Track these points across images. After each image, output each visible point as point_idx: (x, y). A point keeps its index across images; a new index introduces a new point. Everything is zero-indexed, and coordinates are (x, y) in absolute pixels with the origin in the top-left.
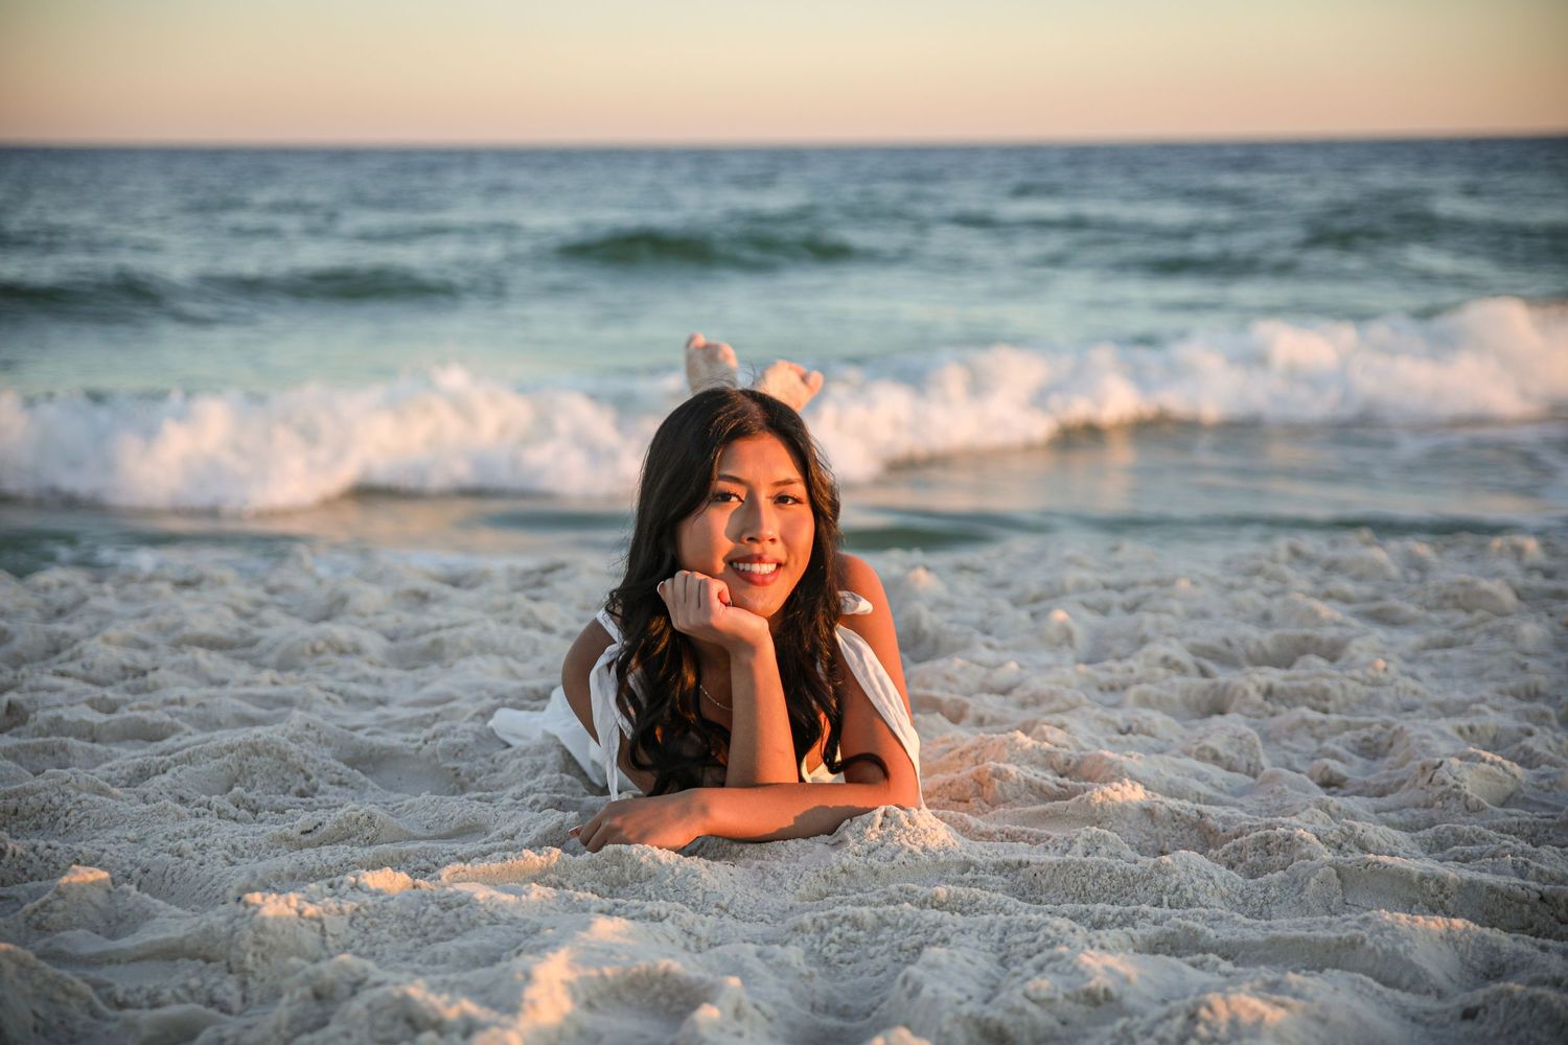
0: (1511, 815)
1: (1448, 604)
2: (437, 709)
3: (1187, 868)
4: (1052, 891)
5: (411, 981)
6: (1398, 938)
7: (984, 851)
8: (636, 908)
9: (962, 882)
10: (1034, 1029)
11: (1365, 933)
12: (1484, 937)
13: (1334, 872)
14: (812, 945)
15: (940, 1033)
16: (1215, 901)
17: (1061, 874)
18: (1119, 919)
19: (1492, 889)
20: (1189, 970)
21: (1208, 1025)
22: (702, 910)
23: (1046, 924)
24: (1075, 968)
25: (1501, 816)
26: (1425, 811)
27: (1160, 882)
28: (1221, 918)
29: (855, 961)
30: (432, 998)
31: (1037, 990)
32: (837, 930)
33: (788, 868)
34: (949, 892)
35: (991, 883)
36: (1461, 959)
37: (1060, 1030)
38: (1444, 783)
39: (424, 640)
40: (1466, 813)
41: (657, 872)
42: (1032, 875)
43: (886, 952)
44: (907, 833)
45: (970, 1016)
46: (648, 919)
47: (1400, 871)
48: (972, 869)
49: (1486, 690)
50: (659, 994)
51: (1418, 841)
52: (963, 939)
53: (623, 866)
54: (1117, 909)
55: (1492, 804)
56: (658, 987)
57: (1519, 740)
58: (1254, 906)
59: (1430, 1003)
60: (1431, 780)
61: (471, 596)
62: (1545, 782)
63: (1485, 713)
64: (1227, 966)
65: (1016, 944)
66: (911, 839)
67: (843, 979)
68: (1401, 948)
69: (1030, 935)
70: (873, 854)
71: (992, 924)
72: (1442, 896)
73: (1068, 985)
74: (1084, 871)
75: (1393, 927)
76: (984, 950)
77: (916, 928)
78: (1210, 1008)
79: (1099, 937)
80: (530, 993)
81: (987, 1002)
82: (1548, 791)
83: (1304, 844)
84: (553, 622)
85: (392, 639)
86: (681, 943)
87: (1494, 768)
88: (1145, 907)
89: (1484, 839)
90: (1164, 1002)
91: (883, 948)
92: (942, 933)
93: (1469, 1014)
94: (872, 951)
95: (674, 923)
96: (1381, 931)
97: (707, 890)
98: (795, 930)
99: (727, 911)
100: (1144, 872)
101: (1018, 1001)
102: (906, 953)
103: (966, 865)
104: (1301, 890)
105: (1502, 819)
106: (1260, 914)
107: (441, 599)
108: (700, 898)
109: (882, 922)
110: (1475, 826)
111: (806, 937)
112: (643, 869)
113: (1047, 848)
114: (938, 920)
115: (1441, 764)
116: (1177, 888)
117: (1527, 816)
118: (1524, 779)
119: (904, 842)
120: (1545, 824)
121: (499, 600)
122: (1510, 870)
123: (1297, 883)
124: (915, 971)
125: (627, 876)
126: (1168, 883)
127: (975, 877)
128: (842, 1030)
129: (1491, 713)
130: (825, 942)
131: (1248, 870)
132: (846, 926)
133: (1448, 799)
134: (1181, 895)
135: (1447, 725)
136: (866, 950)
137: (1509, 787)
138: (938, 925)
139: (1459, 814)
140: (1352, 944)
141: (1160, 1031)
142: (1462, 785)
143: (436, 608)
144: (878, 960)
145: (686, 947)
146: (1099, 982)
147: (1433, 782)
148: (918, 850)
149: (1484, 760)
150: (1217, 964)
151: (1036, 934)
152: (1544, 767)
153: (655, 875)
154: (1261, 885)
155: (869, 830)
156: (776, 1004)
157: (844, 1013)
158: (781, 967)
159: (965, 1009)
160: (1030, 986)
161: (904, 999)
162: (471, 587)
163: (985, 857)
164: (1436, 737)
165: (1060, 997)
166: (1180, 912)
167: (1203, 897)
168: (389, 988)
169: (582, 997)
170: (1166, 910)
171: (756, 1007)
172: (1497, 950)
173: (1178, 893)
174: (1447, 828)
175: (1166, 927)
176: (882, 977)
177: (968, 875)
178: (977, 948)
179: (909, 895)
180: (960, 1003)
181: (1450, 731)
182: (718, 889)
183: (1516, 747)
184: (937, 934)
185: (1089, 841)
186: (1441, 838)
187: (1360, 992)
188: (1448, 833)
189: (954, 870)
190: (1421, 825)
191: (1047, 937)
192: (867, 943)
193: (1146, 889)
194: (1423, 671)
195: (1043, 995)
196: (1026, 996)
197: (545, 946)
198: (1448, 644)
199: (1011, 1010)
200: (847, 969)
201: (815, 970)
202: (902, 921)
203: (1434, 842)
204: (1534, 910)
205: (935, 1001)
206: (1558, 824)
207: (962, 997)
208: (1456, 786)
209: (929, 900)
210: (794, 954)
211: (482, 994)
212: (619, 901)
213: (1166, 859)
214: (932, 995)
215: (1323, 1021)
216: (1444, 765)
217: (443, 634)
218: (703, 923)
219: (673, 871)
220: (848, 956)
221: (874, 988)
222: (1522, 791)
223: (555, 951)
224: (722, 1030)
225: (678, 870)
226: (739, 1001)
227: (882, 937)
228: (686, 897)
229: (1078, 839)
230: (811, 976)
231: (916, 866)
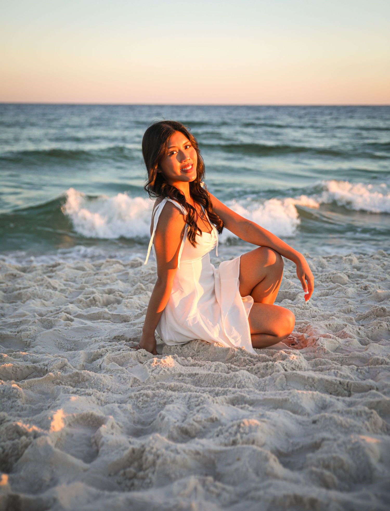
0: (336, 355)
1: (328, 280)
2: (21, 319)
3: (243, 376)
4: (205, 382)
5: (18, 420)
6: (298, 399)
7: (185, 370)
8: (83, 391)
9: (179, 380)
10: (196, 429)
11: (289, 397)
12: (322, 397)
13: (284, 376)
14: (134, 403)
15: (169, 431)
16: (251, 385)
17: (207, 377)
18: (223, 392)
19: (327, 381)
20: (240, 410)
21: (243, 428)
22: (102, 390)
23: (201, 396)
24: (208, 412)
25: (334, 355)
26: (313, 354)
27: (235, 380)
28: (251, 391)
29: (147, 407)
30: (24, 426)
31: (197, 418)
32: (141, 398)
33: (127, 377)
34: (175, 384)
35: (187, 380)
36: (316, 404)
37: (203, 430)
38: (319, 345)
39: (16, 293)
40: (324, 354)
41: (89, 379)
42: (199, 378)
43: (155, 405)
44: (163, 365)
45: (178, 426)
46: (87, 395)
47: (302, 376)
48: (182, 376)
49: (336, 310)
50: (89, 421)
51: (310, 364)
52: (178, 401)
53: (79, 377)
54: (222, 389)
55: (332, 351)
56: (89, 419)
57: (343, 328)
58: (262, 386)
59: (305, 418)
60: (315, 344)
61: (30, 275)
62: (347, 343)
63: (334, 319)
64: (251, 408)
65: (193, 402)
66: (164, 367)
67: (143, 413)
68: (299, 401)
69: (196, 399)
70: (153, 372)
71: (186, 396)
72: (313, 383)
73: (206, 416)
74: (214, 377)
75: (297, 395)
76: (183, 404)
77: (164, 397)
78: (244, 423)
79: (216, 399)
80: (53, 423)
81: (183, 421)
82: (348, 346)
83: (277, 367)
84: (56, 286)
85: (5, 292)
86: (96, 402)
87: (333, 340)
88: (230, 389)
89: (328, 363)
90: (232, 421)
91: (155, 403)
92: (172, 399)
93: (314, 422)
94: (152, 404)
95: (94, 396)
96: (294, 396)
97: (104, 384)
98: (130, 397)
99: (110, 390)
100: (231, 377)
101: (191, 421)
102: (161, 405)
103: (180, 375)
104: (275, 382)
105: (334, 356)
106: (263, 389)
107: (20, 277)
108: (102, 386)
109: (155, 395)
110: (326, 359)
111: (133, 400)
112: (85, 378)
113: (204, 368)
114: (171, 394)
115: (318, 339)
116: (240, 382)
117: (341, 355)
118: (342, 343)
119: (162, 367)
120: (345, 358)
121: (39, 278)
122: (333, 374)
123: (273, 379)
124: (163, 412)
125: (80, 380)
126: (237, 380)
127: (183, 378)
128: (142, 429)
129: (336, 319)
130: (138, 402)
131: (261, 374)
132: (144, 397)
133: (320, 350)
134: (241, 384)
135: (322, 323)
136: (150, 404)
137: (337, 345)
138: (171, 396)
139: (322, 355)
140: (286, 400)
141: (230, 430)
142: (324, 346)
143: (19, 281)
144: (153, 407)
145: (98, 404)
146: (215, 415)
147: (316, 345)
148: (166, 370)
149: (330, 337)
150: (248, 408)
151: (198, 399)
152: (348, 338)
153: (89, 380)
154: (263, 380)
155: (152, 364)
156: (123, 422)
157: (143, 424)
158: (125, 411)
159: (177, 424)
160: (195, 417)
161: (160, 421)
162: (30, 272)
163: (186, 372)
164: (319, 328)
165: (203, 420)
166: (240, 390)
167: (247, 384)
168: (11, 423)
169: (67, 423)
170: (237, 389)
171: (118, 424)
172: (325, 401)
173: (240, 383)
174: (318, 360)
175: (236, 395)
176: (154, 412)
177: (181, 378)
178: (181, 403)
179: (163, 386)
180: (175, 423)
181: (323, 326)
182: (107, 384)
183: (341, 331)
184: (170, 399)
185: (216, 366)
186: (316, 363)
187: (286, 416)
188: (319, 361)
189: (176, 376)
190: (312, 358)
191: (201, 400)
192: (150, 402)
193: (231, 382)
194: (319, 304)
195: (198, 420)
196: (194, 420)
197: (57, 406)
198: (327, 295)
199: (189, 424)
200: (144, 410)
201: (135, 411)
202: (160, 395)
203: (314, 364)
204: (338, 386)
205: (168, 422)
206: (349, 358)
207: (175, 420)
208: (322, 346)
209: (169, 387)
210: (129, 406)
211: (39, 424)
212: (79, 389)
213: (237, 373)
214: (167, 420)
215: (275, 426)
216: (319, 339)
217: (22, 291)
218: (103, 396)
219: (94, 379)
220: (145, 406)
221: (152, 416)
222: (341, 346)
223: (59, 409)
224: (107, 433)
225: (95, 378)
226: (113, 423)
227: (154, 400)
228: (98, 386)
229: (213, 366)
230: (134, 413)
231: (166, 375)
